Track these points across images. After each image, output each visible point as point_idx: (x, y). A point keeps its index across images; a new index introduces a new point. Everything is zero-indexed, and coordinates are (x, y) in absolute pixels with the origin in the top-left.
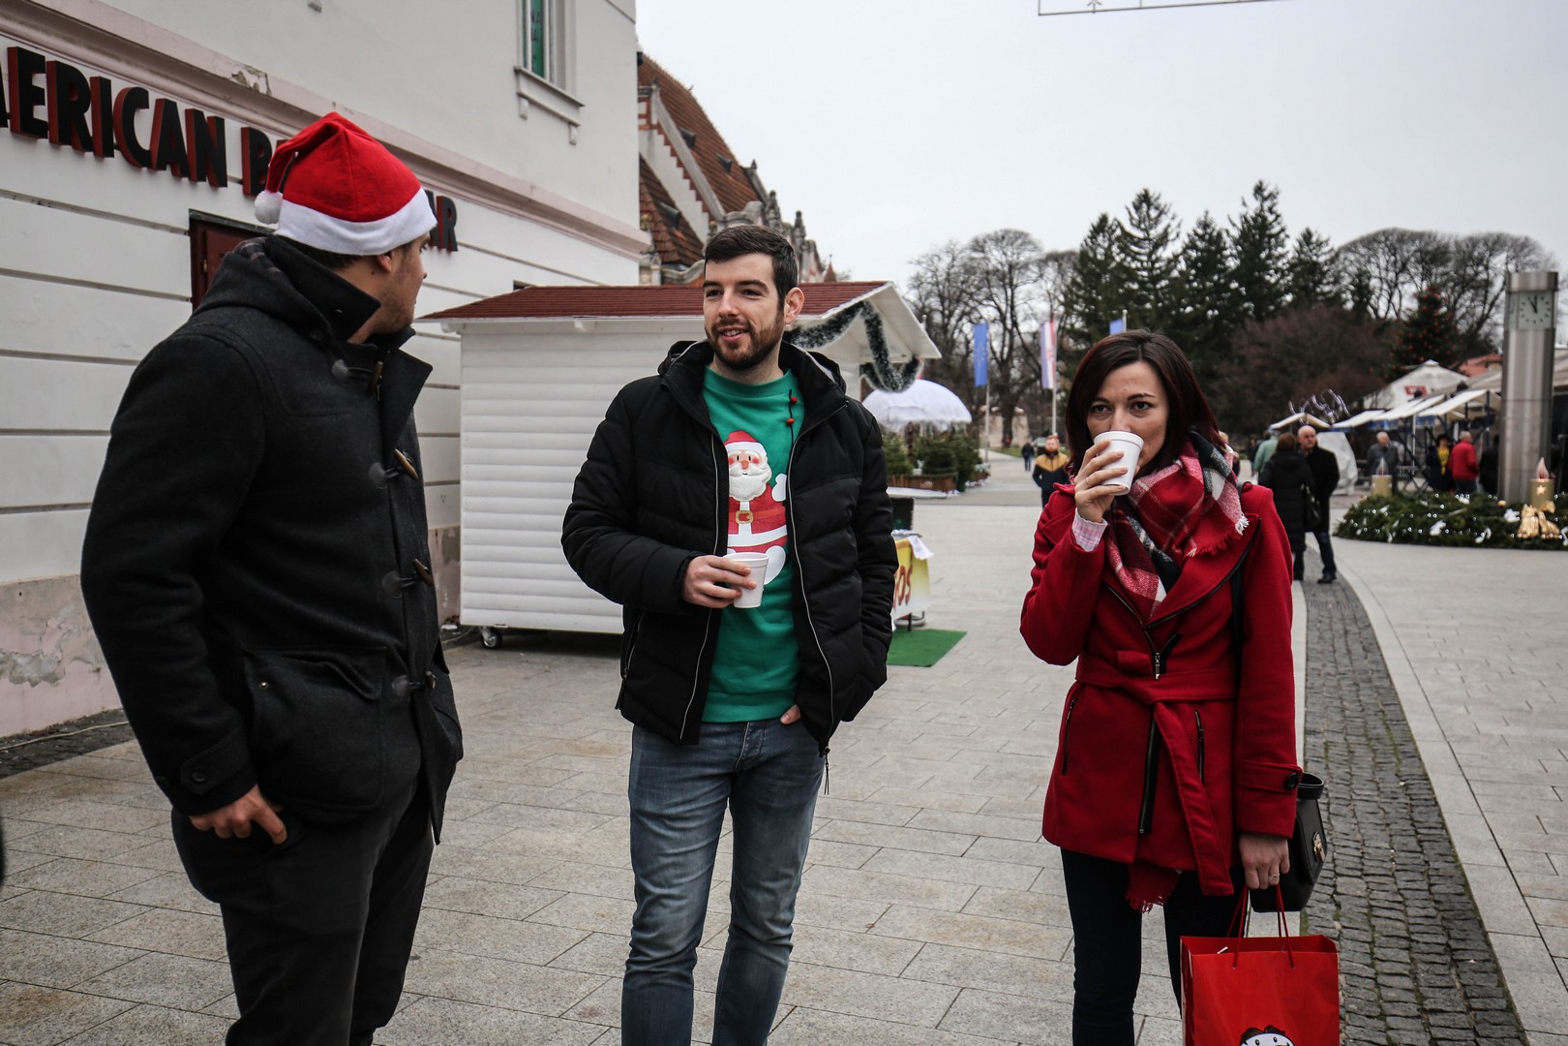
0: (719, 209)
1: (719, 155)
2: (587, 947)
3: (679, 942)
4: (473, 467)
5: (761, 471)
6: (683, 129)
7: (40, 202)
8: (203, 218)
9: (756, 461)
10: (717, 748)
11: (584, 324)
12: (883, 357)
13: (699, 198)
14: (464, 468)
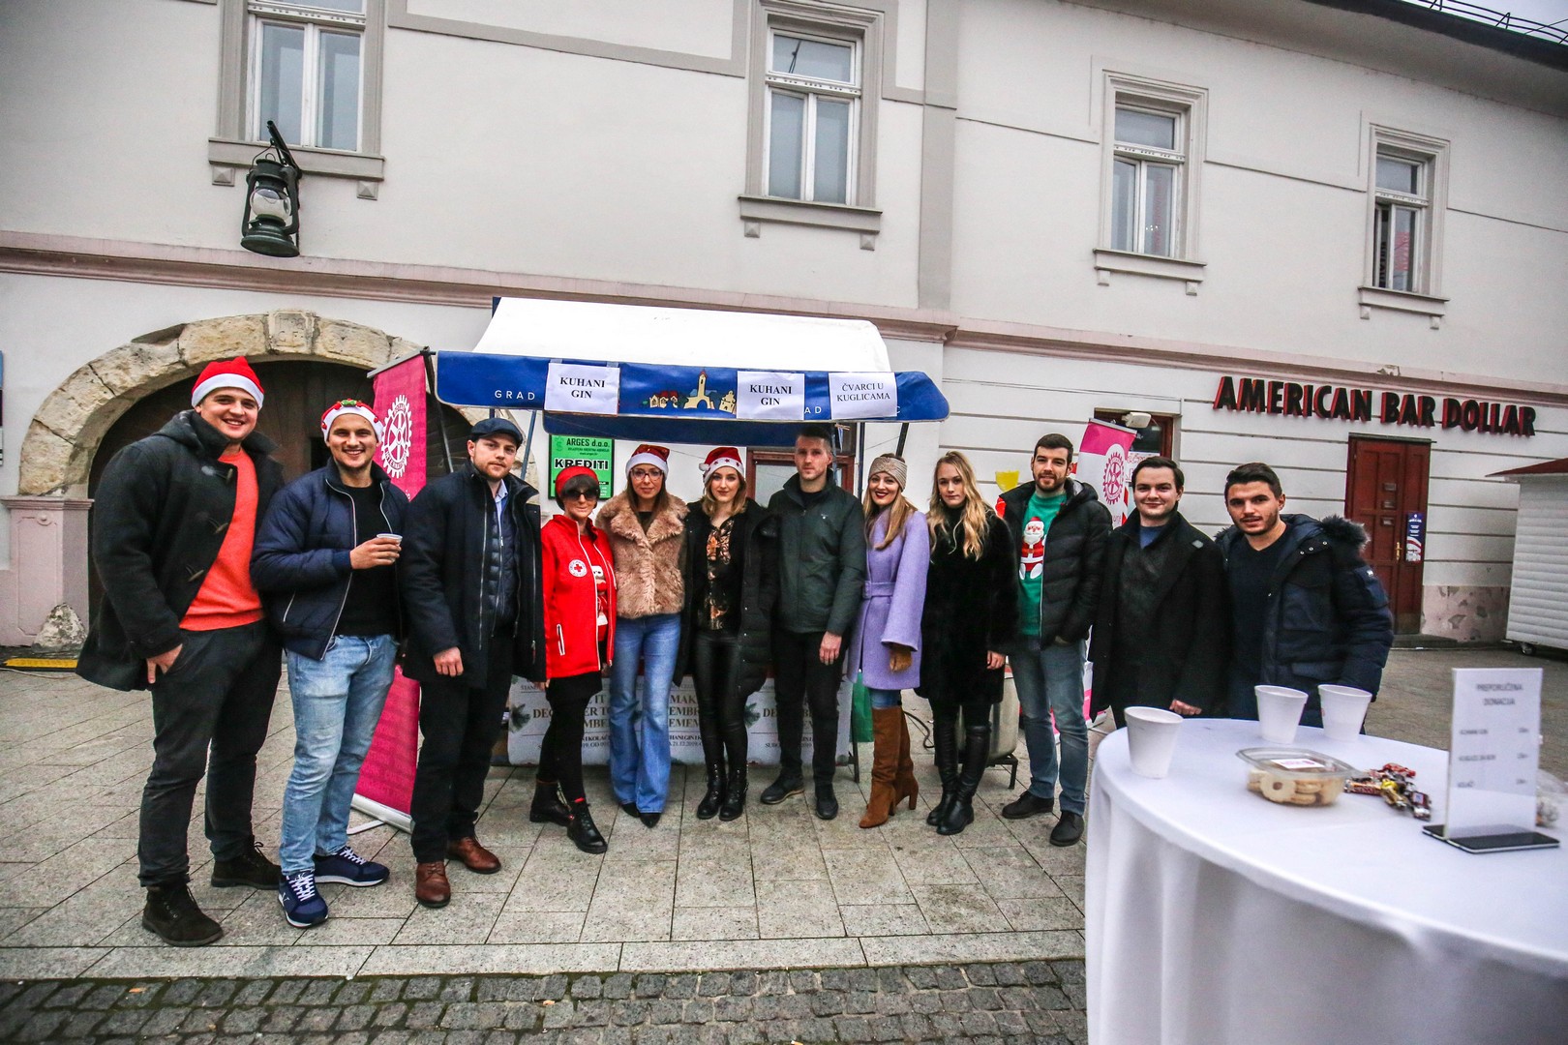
4: (1520, 554)
5: (1039, 533)
7: (1277, 438)
8: (1356, 436)
9: (1038, 529)
14: (1516, 555)
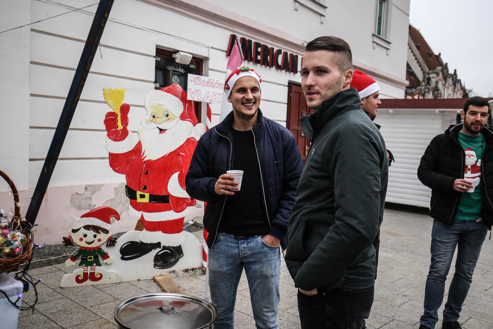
0: (427, 70)
1: (427, 51)
2: (401, 281)
3: (443, 273)
5: (474, 158)
6: (415, 43)
8: (292, 82)
9: (473, 156)
10: (458, 227)
11: (392, 111)
12: (491, 122)
13: (420, 66)
